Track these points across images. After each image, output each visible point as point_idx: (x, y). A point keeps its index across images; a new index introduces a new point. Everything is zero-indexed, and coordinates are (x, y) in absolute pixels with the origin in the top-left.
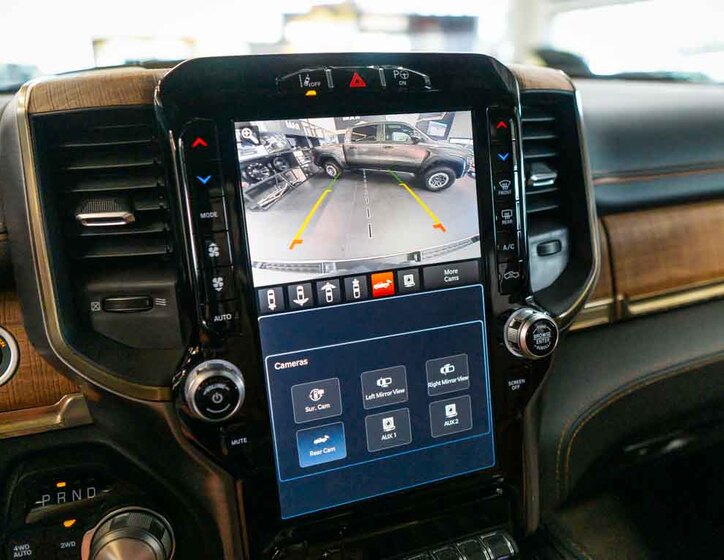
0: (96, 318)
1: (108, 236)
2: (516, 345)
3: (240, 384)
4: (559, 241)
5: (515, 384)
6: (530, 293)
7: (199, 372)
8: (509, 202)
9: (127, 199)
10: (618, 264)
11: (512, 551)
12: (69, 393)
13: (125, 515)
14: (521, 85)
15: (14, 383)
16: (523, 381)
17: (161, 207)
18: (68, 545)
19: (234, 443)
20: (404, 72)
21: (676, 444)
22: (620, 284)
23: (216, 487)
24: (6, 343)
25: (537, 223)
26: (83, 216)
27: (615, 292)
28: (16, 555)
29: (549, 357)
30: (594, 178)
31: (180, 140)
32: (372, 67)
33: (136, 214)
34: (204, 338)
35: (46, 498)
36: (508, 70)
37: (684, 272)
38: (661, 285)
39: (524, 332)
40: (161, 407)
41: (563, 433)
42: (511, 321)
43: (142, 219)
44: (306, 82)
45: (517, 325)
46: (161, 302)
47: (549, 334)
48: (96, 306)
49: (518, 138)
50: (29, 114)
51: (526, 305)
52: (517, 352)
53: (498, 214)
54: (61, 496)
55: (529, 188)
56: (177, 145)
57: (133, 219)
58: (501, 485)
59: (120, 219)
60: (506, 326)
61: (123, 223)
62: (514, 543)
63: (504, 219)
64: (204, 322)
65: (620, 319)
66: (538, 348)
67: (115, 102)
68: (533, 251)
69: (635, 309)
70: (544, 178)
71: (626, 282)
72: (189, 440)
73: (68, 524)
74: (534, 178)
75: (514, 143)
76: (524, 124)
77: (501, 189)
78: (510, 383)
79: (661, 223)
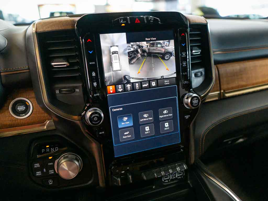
0: (57, 95)
1: (61, 70)
2: (187, 104)
3: (102, 115)
4: (202, 72)
5: (187, 117)
6: (192, 88)
7: (90, 111)
8: (185, 59)
9: (66, 59)
10: (222, 80)
11: (186, 168)
12: (48, 120)
13: (68, 155)
14: (189, 21)
15: (32, 116)
16: (189, 116)
17: (77, 61)
18: (50, 164)
19: (100, 133)
20: (152, 18)
21: (241, 140)
22: (222, 87)
23: (94, 147)
24: (29, 104)
25: (194, 66)
26: (53, 64)
27: (220, 90)
28: (35, 167)
29: (198, 108)
30: (213, 52)
31: (83, 40)
32: (142, 16)
33: (69, 63)
34: (91, 101)
35: (43, 150)
36: (185, 17)
37: (243, 83)
38: (236, 87)
39: (189, 100)
40: (78, 122)
41: (202, 133)
42: (186, 97)
43: (71, 65)
44: (122, 22)
45: (187, 98)
46: (77, 90)
47: (197, 101)
48: (57, 92)
49: (188, 38)
50: (36, 32)
51: (190, 92)
52: (187, 107)
53: (182, 63)
54: (48, 150)
55: (192, 55)
56: (82, 41)
57: (68, 65)
58: (182, 148)
59: (64, 65)
60: (184, 99)
61: (66, 66)
62: (186, 166)
63: (183, 65)
64: (91, 96)
65: (222, 98)
66: (194, 105)
67: (63, 28)
68: (193, 75)
69: (227, 95)
70: (196, 52)
71: (224, 86)
72: (87, 132)
73: (50, 158)
74: (194, 51)
75: (187, 40)
76: (190, 34)
77: (183, 55)
78: (185, 117)
79: (237, 67)
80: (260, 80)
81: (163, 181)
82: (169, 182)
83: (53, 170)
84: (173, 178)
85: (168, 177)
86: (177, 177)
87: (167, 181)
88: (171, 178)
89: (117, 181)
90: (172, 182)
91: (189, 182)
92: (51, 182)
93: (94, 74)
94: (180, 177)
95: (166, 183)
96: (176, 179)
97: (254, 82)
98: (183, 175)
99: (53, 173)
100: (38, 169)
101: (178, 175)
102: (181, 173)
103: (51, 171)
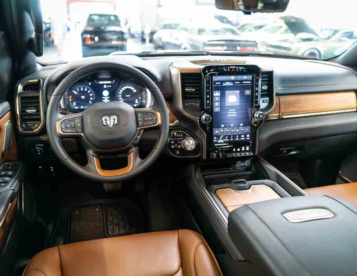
2: (256, 118)
4: (267, 100)
6: (260, 109)
8: (257, 91)
16: (257, 125)
18: (179, 142)
20: (241, 68)
21: (293, 152)
22: (281, 111)
25: (262, 96)
26: (186, 89)
27: (280, 113)
29: (262, 120)
30: (276, 88)
32: (236, 67)
37: (297, 110)
38: (292, 112)
39: (258, 115)
40: (198, 121)
41: (264, 137)
42: (256, 113)
46: (197, 104)
47: (263, 116)
48: (186, 104)
49: (260, 80)
50: (180, 73)
51: (258, 110)
55: (261, 89)
57: (195, 90)
58: (251, 144)
59: (193, 90)
62: (253, 154)
63: (256, 95)
64: (205, 108)
65: (280, 119)
66: (260, 118)
69: (284, 117)
70: (265, 87)
74: (263, 87)
76: (262, 77)
77: (256, 89)
78: (254, 125)
79: (293, 98)
80: (311, 109)
81: (237, 166)
82: (240, 167)
84: (243, 165)
85: (240, 164)
89: (213, 156)
90: (242, 168)
91: (252, 169)
92: (178, 153)
93: (208, 96)
94: (247, 166)
95: (238, 168)
96: (245, 166)
97: (306, 110)
98: (249, 165)
99: (180, 147)
100: (173, 144)
101: (246, 164)
102: (248, 163)
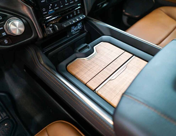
81: (72, 32)
82: (75, 32)
83: (5, 33)
84: (77, 29)
85: (74, 29)
86: (78, 28)
87: (74, 32)
88: (76, 29)
89: (49, 31)
90: (77, 32)
91: (85, 30)
92: (6, 42)
94: (80, 28)
95: (74, 33)
96: (78, 29)
98: (81, 27)
99: (5, 34)
101: (79, 27)
102: (80, 26)
103: (4, 33)
